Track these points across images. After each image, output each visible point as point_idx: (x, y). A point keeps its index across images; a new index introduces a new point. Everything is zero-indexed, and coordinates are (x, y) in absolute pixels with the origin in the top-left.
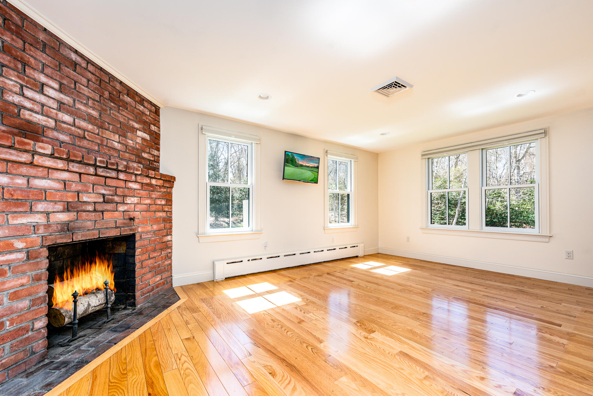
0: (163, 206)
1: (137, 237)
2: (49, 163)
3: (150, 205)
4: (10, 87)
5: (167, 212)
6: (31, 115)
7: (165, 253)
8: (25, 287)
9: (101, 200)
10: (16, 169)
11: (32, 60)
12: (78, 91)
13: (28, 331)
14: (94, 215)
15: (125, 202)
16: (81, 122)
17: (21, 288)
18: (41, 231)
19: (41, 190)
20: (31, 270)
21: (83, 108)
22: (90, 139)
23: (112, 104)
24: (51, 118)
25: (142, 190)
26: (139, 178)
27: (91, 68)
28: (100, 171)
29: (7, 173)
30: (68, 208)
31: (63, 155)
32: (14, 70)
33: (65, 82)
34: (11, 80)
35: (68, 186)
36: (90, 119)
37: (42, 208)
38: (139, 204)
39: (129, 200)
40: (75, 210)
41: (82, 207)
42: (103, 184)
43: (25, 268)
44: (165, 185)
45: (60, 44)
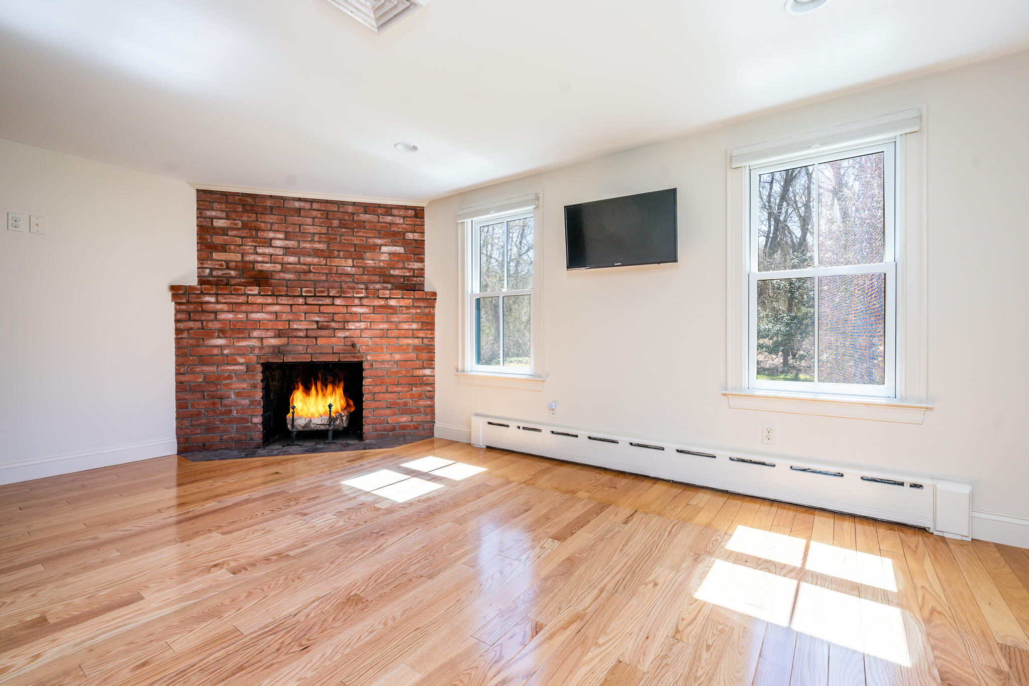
0: (415, 332)
1: (365, 366)
2: (260, 300)
3: (388, 330)
4: (247, 251)
5: (422, 338)
6: (262, 266)
7: (419, 389)
8: (246, 391)
9: (315, 326)
10: (238, 308)
11: (262, 225)
12: (303, 233)
13: (248, 422)
14: (306, 341)
15: (346, 328)
16: (306, 258)
17: (243, 391)
18: (257, 351)
19: (256, 321)
20: (250, 379)
21: (308, 245)
22: (317, 271)
23: (344, 230)
24: (278, 263)
25: (373, 313)
26: (365, 302)
27: (315, 206)
28: (310, 301)
29: (233, 311)
30: (279, 334)
31: (268, 292)
32: (250, 238)
33: (290, 230)
34: (248, 246)
35: (279, 316)
36: (317, 253)
37: (257, 334)
38: (369, 329)
39: (351, 326)
40: (286, 336)
41: (293, 333)
42: (318, 311)
43: (245, 377)
44: (415, 305)
45: (284, 201)
